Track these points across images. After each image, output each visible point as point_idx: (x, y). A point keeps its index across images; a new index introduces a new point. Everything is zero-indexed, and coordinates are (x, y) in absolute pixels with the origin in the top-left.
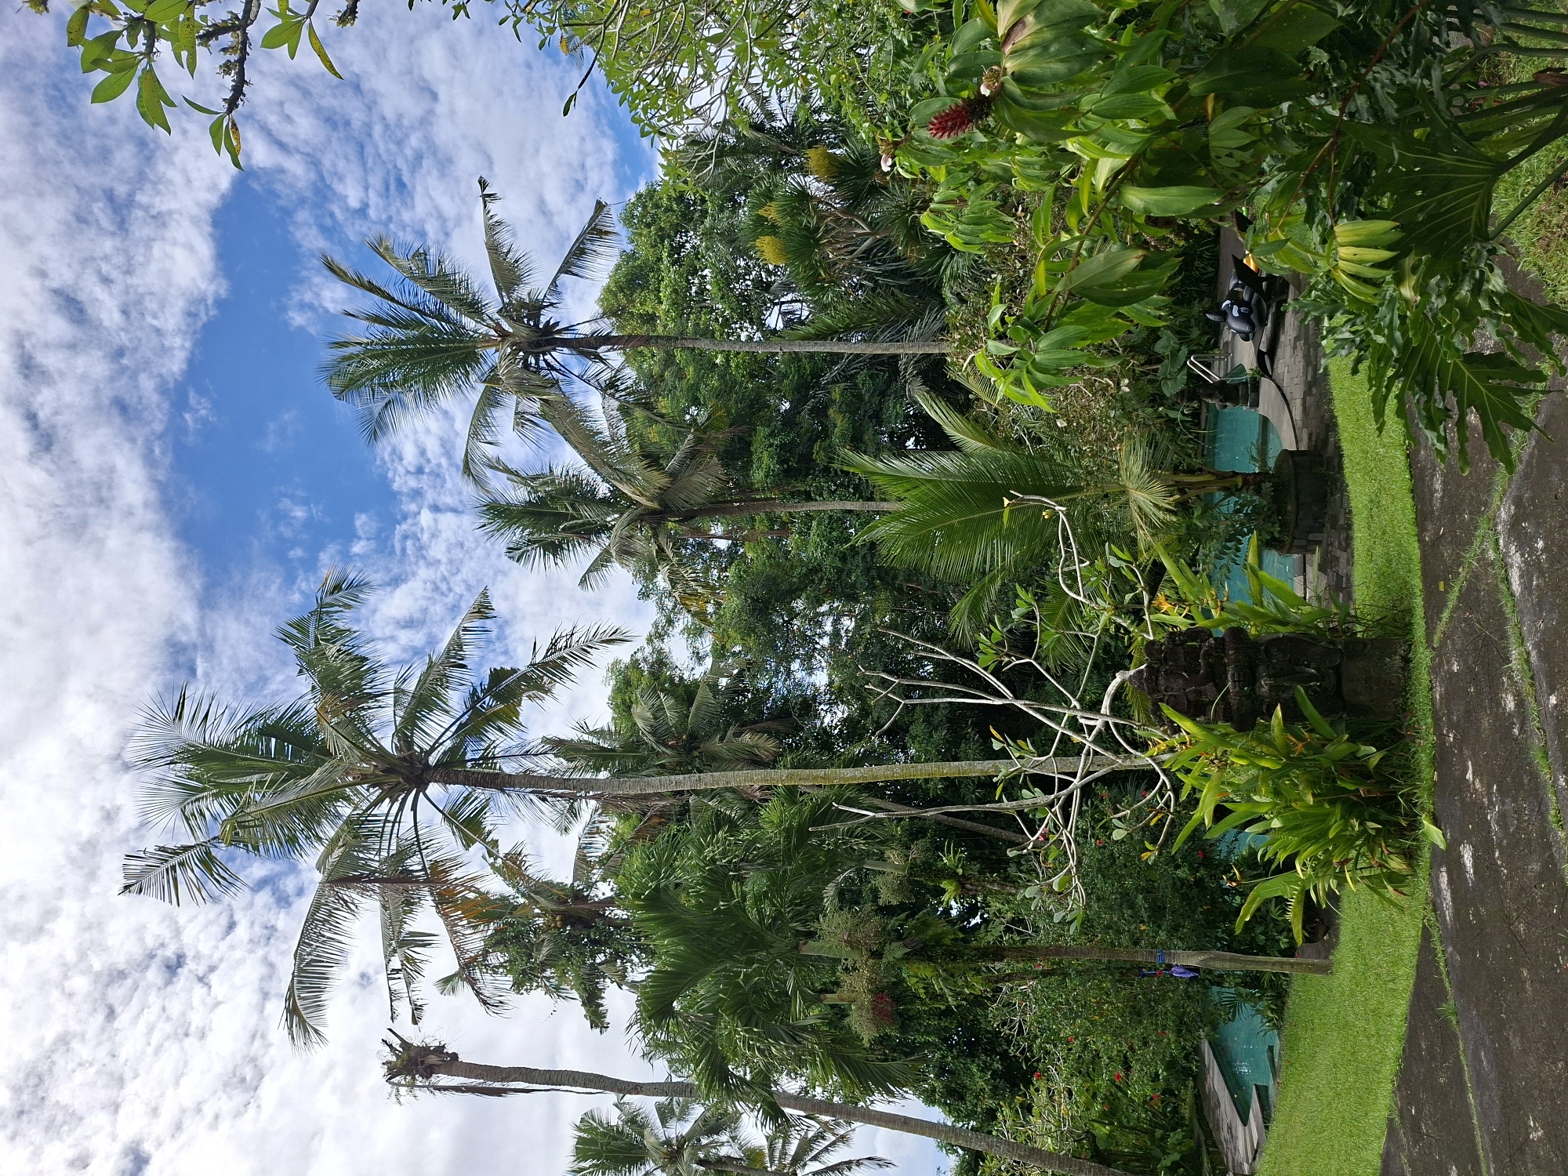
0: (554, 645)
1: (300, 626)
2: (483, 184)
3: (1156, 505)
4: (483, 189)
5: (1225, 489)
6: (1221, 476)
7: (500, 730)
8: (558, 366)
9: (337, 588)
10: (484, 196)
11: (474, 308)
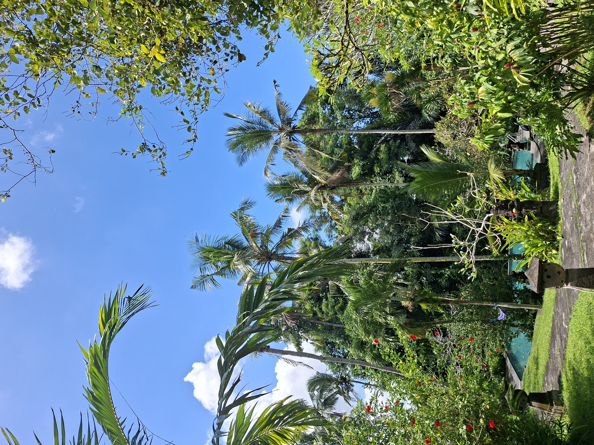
0: (304, 222)
1: (235, 213)
2: (275, 82)
3: (499, 178)
4: (275, 84)
5: (519, 175)
6: (517, 171)
7: (287, 246)
8: (296, 139)
9: (246, 203)
10: (276, 86)
11: (272, 121)
